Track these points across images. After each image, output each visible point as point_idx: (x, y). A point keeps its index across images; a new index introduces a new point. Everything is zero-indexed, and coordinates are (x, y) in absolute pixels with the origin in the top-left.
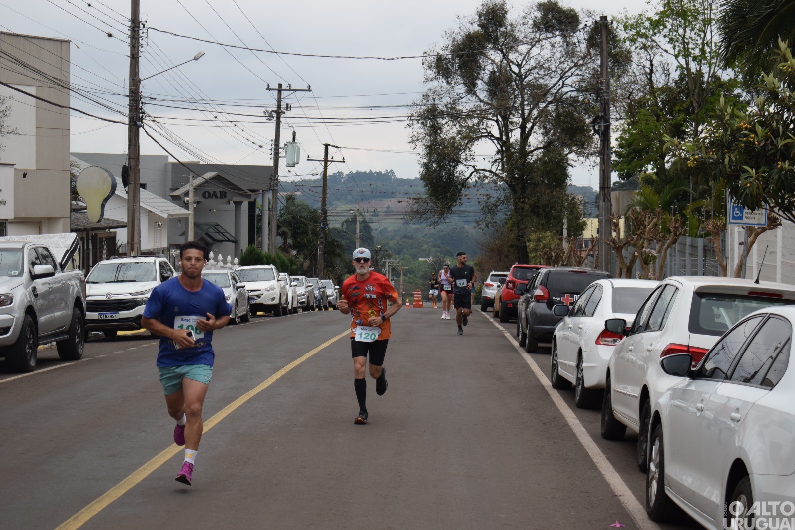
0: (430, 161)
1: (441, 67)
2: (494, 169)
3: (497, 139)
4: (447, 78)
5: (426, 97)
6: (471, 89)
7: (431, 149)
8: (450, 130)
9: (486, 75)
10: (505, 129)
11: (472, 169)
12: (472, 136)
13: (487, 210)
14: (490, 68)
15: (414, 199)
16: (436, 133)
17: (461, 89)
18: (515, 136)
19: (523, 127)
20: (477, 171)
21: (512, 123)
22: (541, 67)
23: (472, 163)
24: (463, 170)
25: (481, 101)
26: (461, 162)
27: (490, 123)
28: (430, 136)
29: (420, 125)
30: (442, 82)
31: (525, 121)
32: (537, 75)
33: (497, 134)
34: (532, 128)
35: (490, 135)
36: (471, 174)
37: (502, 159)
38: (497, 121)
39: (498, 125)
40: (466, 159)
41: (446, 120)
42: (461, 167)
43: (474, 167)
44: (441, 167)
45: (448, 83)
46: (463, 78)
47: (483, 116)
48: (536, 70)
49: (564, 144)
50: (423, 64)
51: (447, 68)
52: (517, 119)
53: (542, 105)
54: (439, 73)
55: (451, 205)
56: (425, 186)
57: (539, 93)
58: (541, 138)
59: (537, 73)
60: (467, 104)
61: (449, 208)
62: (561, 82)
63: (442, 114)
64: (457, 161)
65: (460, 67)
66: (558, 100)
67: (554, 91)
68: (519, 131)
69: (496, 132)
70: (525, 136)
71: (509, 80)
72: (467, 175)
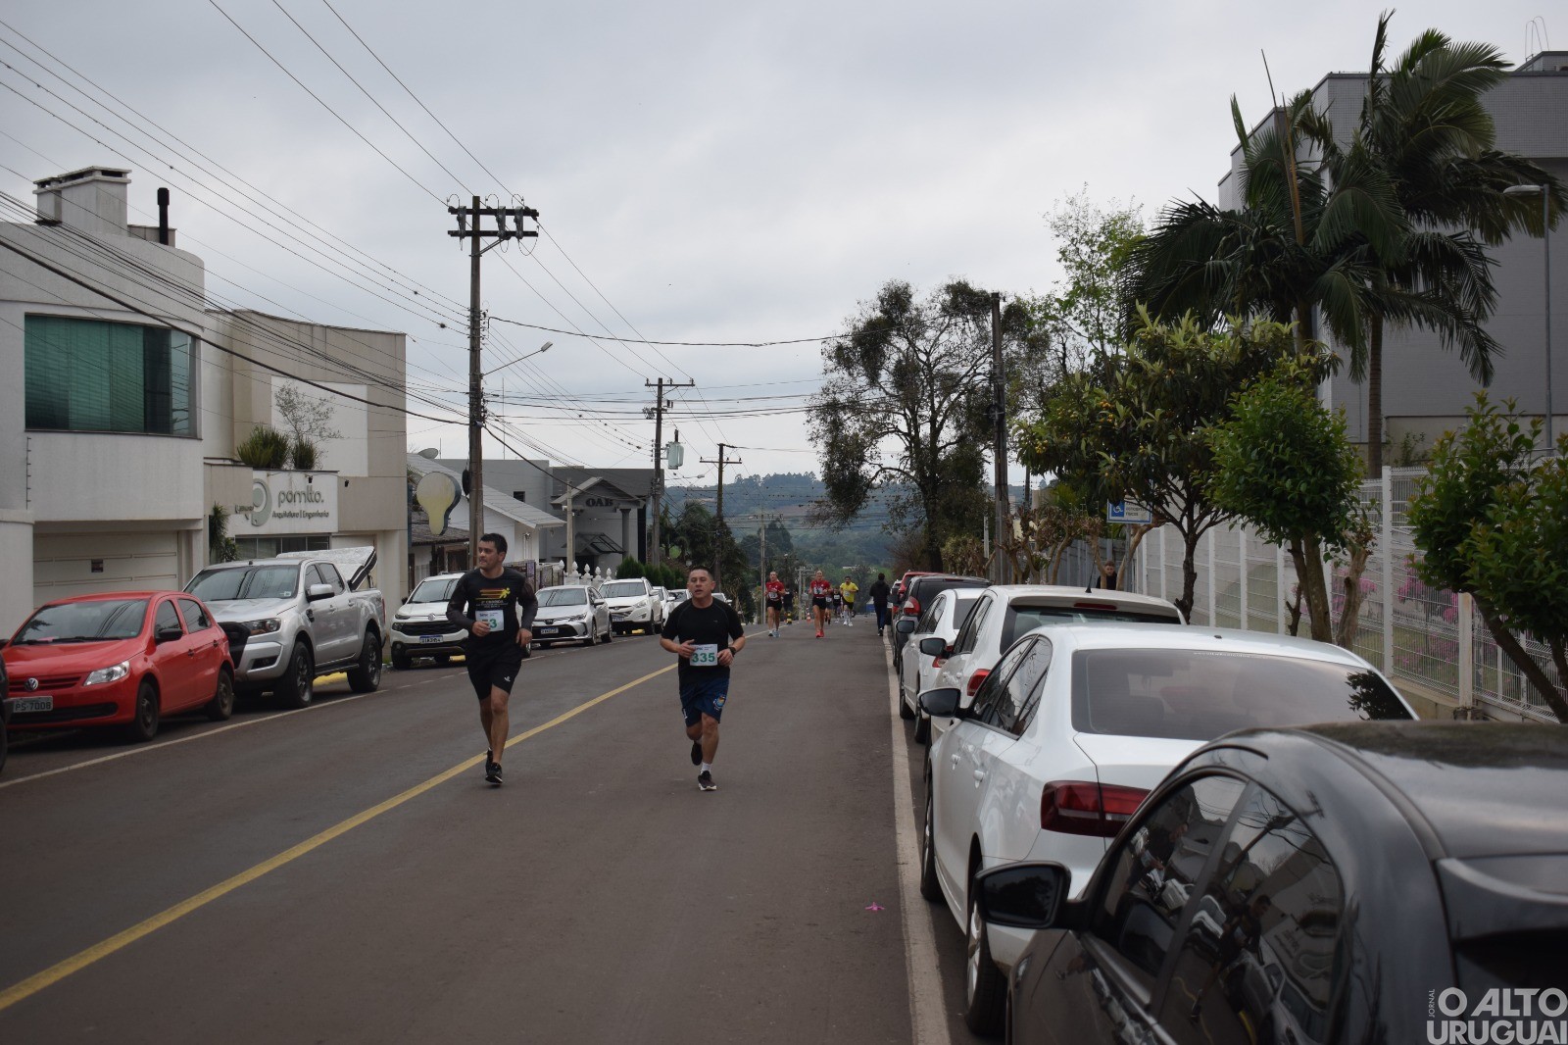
0: (832, 460)
1: (842, 357)
2: (902, 468)
3: (904, 434)
4: (848, 368)
5: (826, 391)
6: (874, 380)
7: (833, 447)
8: (852, 426)
9: (891, 364)
10: (913, 423)
11: (878, 468)
12: (877, 432)
13: (895, 513)
14: (895, 357)
15: (816, 502)
16: (837, 429)
17: (863, 380)
18: (925, 430)
19: (933, 421)
20: (883, 470)
21: (921, 416)
22: (951, 355)
23: (878, 462)
24: (868, 469)
25: (887, 393)
26: (866, 461)
27: (897, 417)
28: (831, 432)
29: (818, 421)
30: (843, 373)
31: (935, 413)
32: (947, 364)
33: (905, 429)
34: (943, 421)
35: (897, 431)
36: (877, 473)
37: (911, 456)
38: (905, 415)
39: (906, 418)
40: (872, 457)
41: (849, 415)
42: (865, 467)
43: (880, 465)
44: (844, 466)
45: (850, 374)
46: (866, 369)
47: (889, 411)
48: (947, 358)
49: (978, 439)
50: (822, 353)
51: (849, 357)
52: (927, 413)
53: (954, 396)
54: (839, 363)
55: (857, 509)
56: (827, 488)
57: (950, 383)
58: (954, 433)
59: (948, 361)
60: (871, 396)
61: (853, 511)
62: (972, 372)
63: (844, 407)
64: (862, 460)
65: (862, 357)
66: (971, 390)
67: (965, 381)
68: (928, 425)
69: (903, 427)
70: (935, 432)
71: (917, 370)
72: (873, 474)
